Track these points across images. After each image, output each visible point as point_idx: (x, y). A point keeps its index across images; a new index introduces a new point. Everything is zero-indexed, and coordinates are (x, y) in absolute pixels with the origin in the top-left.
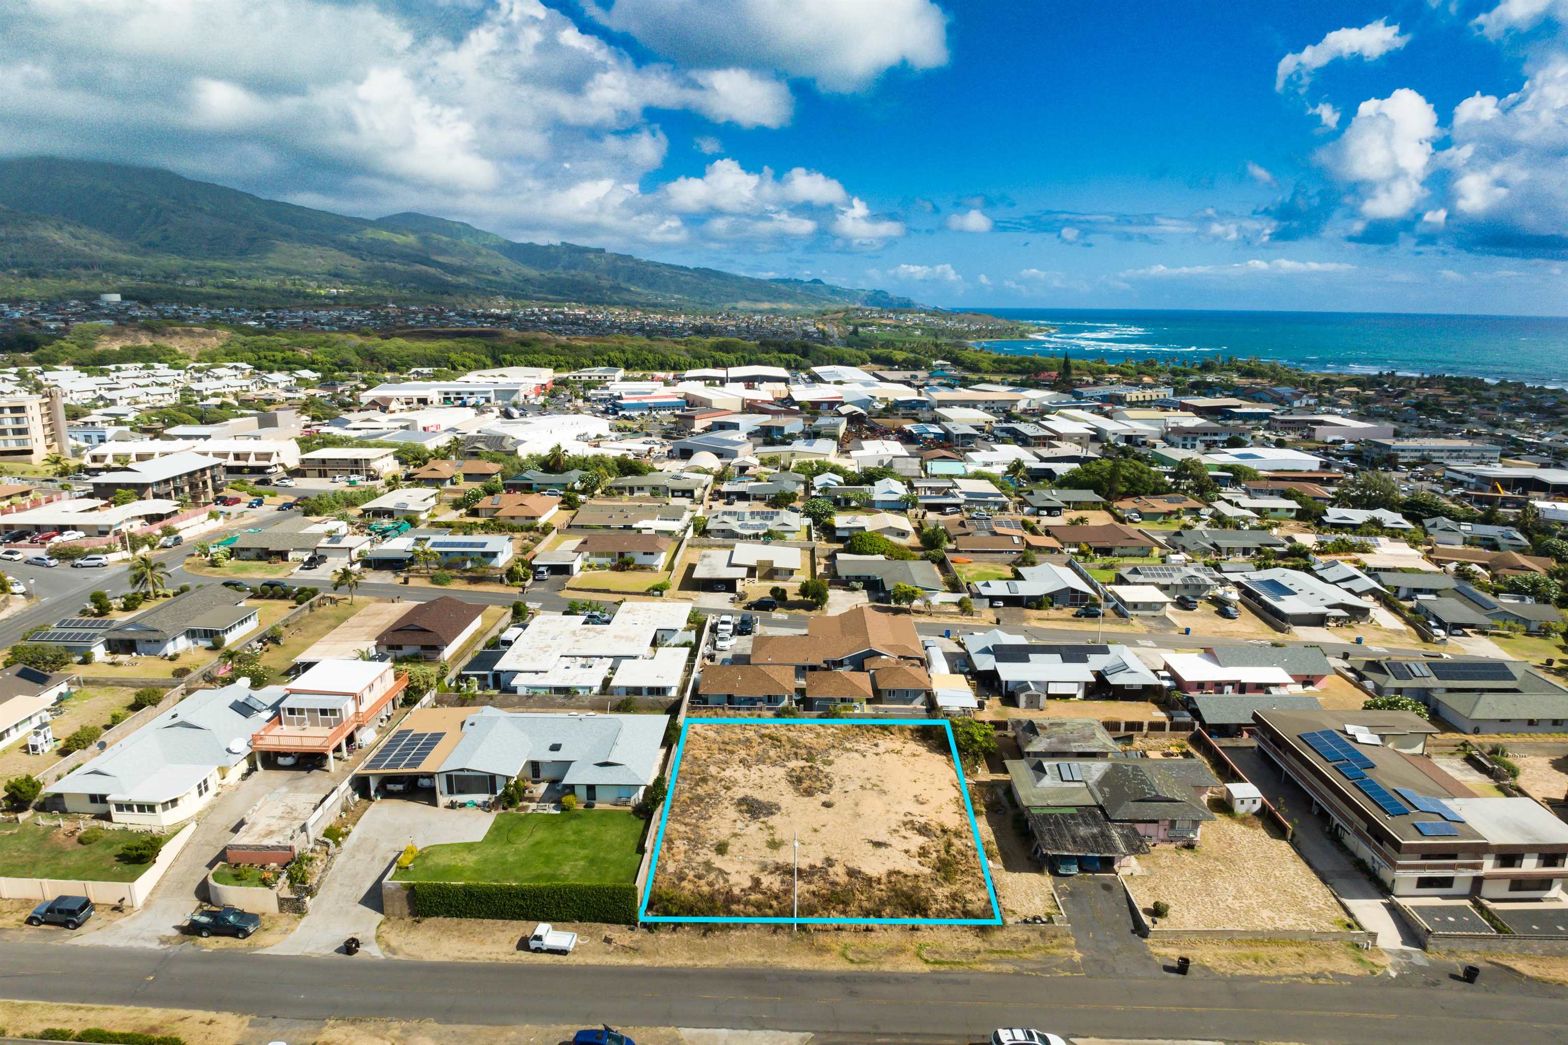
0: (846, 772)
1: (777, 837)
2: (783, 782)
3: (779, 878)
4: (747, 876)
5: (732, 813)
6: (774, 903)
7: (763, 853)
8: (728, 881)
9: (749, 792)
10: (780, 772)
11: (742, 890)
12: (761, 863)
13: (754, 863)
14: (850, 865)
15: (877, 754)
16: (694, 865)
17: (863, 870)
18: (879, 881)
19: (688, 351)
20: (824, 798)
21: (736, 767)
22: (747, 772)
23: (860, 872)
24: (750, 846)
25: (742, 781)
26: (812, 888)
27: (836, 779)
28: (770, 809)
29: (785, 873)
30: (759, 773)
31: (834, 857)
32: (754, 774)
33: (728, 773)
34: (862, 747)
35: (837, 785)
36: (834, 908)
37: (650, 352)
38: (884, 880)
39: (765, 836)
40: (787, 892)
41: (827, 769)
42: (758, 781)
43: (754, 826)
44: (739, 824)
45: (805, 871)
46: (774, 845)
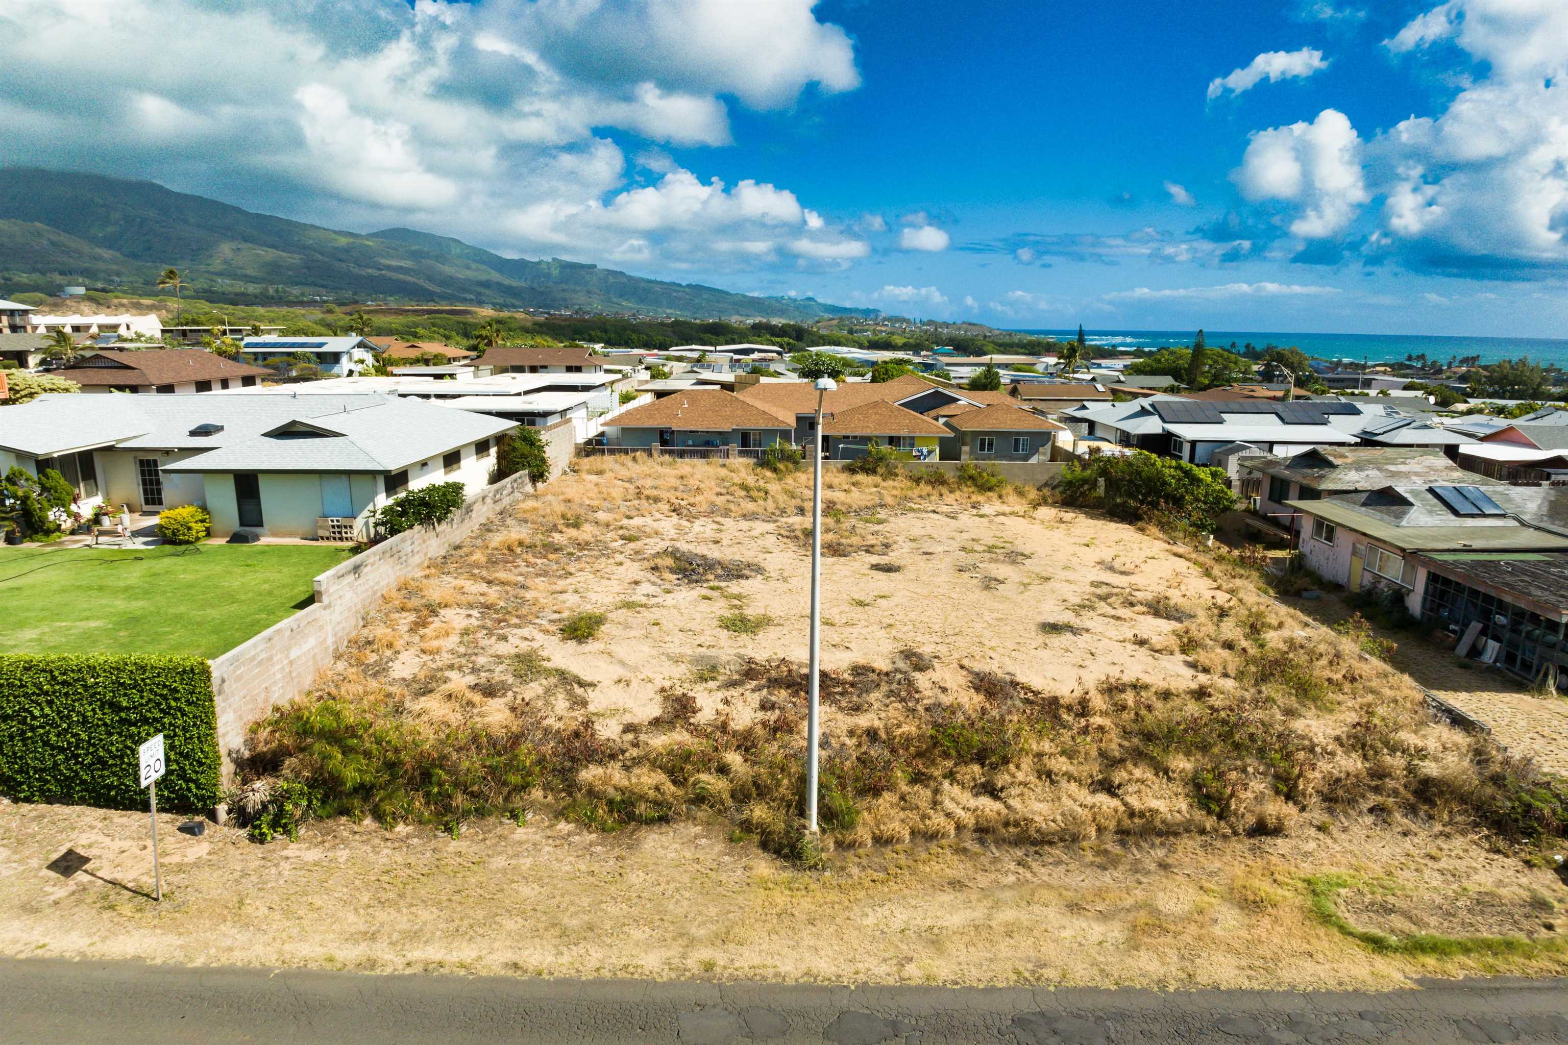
0: (920, 532)
1: (753, 613)
2: (772, 537)
3: (755, 699)
4: (650, 690)
6: (734, 759)
7: (706, 639)
8: (584, 703)
10: (764, 527)
11: (629, 728)
12: (698, 660)
13: (676, 660)
14: (978, 666)
16: (481, 660)
17: (1020, 678)
18: (1083, 708)
19: (674, 332)
20: (874, 559)
22: (685, 523)
23: (1014, 684)
24: (667, 625)
26: (864, 721)
27: (899, 539)
28: (734, 570)
29: (774, 683)
30: (714, 526)
31: (926, 650)
32: (702, 526)
35: (903, 545)
36: (951, 775)
37: (634, 332)
38: (1098, 702)
39: (718, 609)
40: (781, 728)
41: (875, 527)
42: (708, 535)
43: (688, 593)
45: (839, 682)
46: (743, 625)
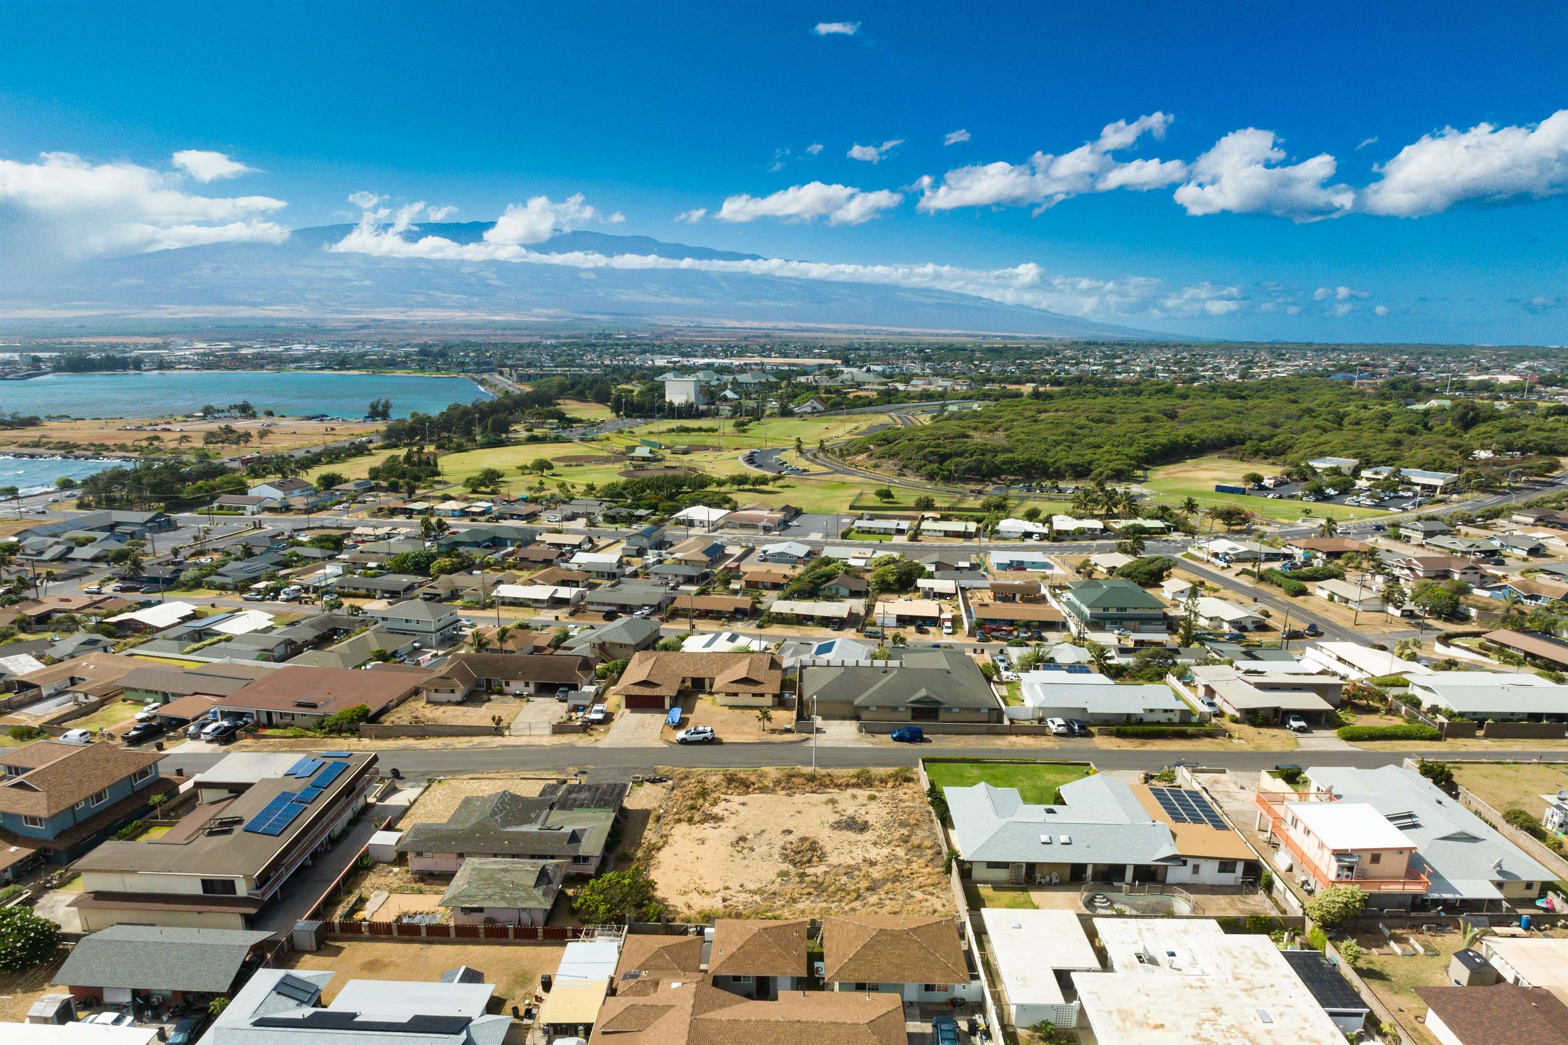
0: (765, 865)
1: (830, 806)
2: (828, 849)
5: (871, 819)
9: (859, 837)
10: (833, 859)
15: (727, 888)
20: (790, 838)
21: (878, 858)
22: (867, 855)
25: (869, 846)
27: (777, 856)
28: (838, 826)
30: (854, 855)
32: (858, 855)
33: (886, 851)
34: (743, 897)
35: (776, 852)
39: (840, 807)
41: (786, 866)
42: (854, 848)
43: (850, 812)
44: (863, 812)
46: (833, 802)
